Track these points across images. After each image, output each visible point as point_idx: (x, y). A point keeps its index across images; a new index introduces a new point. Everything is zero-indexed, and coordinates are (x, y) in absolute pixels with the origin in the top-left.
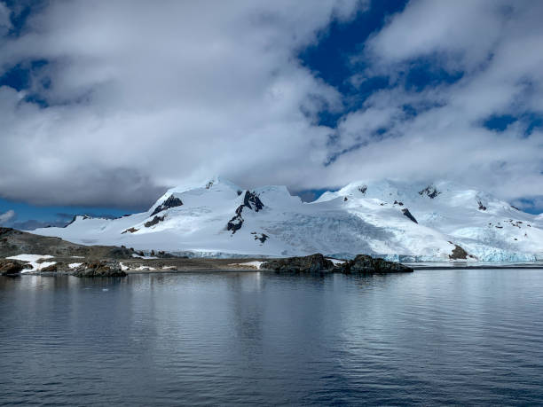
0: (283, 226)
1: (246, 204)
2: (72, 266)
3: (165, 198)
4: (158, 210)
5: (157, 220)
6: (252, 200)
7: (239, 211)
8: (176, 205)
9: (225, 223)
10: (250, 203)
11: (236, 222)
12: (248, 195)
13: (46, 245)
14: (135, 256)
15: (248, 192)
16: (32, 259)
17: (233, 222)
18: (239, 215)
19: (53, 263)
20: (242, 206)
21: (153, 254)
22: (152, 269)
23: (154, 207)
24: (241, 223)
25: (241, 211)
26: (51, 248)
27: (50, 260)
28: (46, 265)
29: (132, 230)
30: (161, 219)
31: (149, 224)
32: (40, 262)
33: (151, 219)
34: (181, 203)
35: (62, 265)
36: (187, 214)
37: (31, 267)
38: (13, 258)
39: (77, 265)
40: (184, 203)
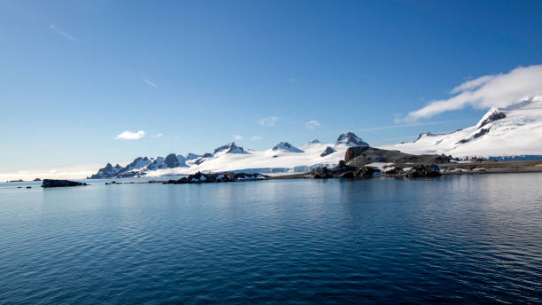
2: (405, 169)
3: (490, 113)
4: (484, 124)
5: (484, 132)
8: (500, 118)
13: (389, 156)
14: (452, 161)
16: (379, 166)
19: (393, 168)
21: (467, 159)
22: (463, 170)
23: (481, 121)
26: (392, 157)
27: (391, 166)
28: (389, 169)
29: (464, 141)
30: (487, 131)
31: (477, 136)
32: (385, 167)
33: (478, 131)
34: (504, 116)
35: (399, 169)
36: (511, 125)
37: (379, 171)
38: (369, 165)
39: (409, 169)
40: (507, 116)
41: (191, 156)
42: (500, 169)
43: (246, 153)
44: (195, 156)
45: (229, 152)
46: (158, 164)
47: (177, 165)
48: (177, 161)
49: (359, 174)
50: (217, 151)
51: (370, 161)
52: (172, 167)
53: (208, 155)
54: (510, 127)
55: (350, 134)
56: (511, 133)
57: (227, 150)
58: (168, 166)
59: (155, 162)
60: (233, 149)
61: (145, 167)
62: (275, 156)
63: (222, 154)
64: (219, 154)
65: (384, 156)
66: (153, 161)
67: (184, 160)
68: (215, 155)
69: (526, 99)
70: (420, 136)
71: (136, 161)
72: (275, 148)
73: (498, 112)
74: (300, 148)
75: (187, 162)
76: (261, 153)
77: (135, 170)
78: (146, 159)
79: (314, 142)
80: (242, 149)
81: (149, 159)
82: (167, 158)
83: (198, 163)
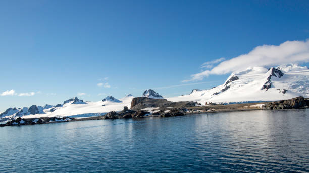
0: (297, 84)
1: (273, 74)
2: (166, 111)
3: (230, 77)
4: (227, 83)
5: (227, 88)
6: (276, 72)
7: (269, 78)
8: (236, 80)
9: (262, 86)
10: (275, 74)
11: (268, 84)
12: (274, 70)
13: (158, 103)
15: (273, 68)
16: (150, 109)
17: (266, 85)
18: (269, 81)
20: (270, 76)
21: (206, 104)
24: (270, 85)
25: (270, 78)
26: (160, 104)
27: (158, 109)
28: (156, 111)
29: (216, 94)
30: (229, 87)
31: (223, 90)
32: (153, 110)
33: (224, 87)
34: (238, 79)
35: (162, 111)
36: (241, 83)
37: (149, 113)
38: (144, 109)
39: (168, 111)
40: (239, 78)
41: (47, 106)
42: (223, 110)
43: (85, 103)
44: (50, 106)
45: (74, 103)
46: (23, 112)
47: (38, 112)
48: (38, 109)
49: (136, 115)
50: (65, 102)
51: (145, 106)
52: (34, 114)
53: (59, 105)
54: (241, 85)
55: (150, 90)
56: (241, 88)
57: (72, 102)
58: (31, 114)
59: (22, 111)
60: (76, 101)
61: (14, 115)
62: (104, 105)
63: (69, 104)
64: (66, 104)
65: (155, 103)
66: (20, 110)
67: (42, 108)
68: (64, 105)
69: (249, 69)
70: (193, 91)
71: (7, 111)
72: (104, 100)
73: (235, 76)
74: (120, 100)
75: (44, 111)
76: (94, 103)
77: (6, 117)
78: (15, 109)
79: (128, 95)
80: (82, 101)
81: (17, 108)
82: (30, 108)
83: (52, 110)
